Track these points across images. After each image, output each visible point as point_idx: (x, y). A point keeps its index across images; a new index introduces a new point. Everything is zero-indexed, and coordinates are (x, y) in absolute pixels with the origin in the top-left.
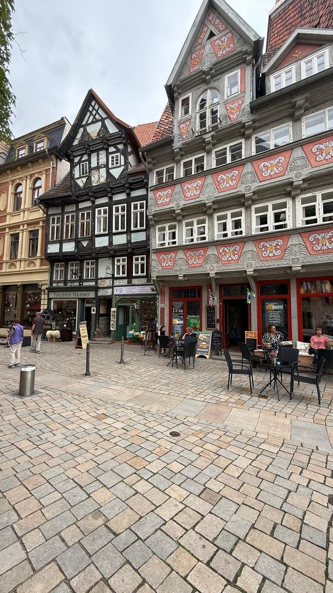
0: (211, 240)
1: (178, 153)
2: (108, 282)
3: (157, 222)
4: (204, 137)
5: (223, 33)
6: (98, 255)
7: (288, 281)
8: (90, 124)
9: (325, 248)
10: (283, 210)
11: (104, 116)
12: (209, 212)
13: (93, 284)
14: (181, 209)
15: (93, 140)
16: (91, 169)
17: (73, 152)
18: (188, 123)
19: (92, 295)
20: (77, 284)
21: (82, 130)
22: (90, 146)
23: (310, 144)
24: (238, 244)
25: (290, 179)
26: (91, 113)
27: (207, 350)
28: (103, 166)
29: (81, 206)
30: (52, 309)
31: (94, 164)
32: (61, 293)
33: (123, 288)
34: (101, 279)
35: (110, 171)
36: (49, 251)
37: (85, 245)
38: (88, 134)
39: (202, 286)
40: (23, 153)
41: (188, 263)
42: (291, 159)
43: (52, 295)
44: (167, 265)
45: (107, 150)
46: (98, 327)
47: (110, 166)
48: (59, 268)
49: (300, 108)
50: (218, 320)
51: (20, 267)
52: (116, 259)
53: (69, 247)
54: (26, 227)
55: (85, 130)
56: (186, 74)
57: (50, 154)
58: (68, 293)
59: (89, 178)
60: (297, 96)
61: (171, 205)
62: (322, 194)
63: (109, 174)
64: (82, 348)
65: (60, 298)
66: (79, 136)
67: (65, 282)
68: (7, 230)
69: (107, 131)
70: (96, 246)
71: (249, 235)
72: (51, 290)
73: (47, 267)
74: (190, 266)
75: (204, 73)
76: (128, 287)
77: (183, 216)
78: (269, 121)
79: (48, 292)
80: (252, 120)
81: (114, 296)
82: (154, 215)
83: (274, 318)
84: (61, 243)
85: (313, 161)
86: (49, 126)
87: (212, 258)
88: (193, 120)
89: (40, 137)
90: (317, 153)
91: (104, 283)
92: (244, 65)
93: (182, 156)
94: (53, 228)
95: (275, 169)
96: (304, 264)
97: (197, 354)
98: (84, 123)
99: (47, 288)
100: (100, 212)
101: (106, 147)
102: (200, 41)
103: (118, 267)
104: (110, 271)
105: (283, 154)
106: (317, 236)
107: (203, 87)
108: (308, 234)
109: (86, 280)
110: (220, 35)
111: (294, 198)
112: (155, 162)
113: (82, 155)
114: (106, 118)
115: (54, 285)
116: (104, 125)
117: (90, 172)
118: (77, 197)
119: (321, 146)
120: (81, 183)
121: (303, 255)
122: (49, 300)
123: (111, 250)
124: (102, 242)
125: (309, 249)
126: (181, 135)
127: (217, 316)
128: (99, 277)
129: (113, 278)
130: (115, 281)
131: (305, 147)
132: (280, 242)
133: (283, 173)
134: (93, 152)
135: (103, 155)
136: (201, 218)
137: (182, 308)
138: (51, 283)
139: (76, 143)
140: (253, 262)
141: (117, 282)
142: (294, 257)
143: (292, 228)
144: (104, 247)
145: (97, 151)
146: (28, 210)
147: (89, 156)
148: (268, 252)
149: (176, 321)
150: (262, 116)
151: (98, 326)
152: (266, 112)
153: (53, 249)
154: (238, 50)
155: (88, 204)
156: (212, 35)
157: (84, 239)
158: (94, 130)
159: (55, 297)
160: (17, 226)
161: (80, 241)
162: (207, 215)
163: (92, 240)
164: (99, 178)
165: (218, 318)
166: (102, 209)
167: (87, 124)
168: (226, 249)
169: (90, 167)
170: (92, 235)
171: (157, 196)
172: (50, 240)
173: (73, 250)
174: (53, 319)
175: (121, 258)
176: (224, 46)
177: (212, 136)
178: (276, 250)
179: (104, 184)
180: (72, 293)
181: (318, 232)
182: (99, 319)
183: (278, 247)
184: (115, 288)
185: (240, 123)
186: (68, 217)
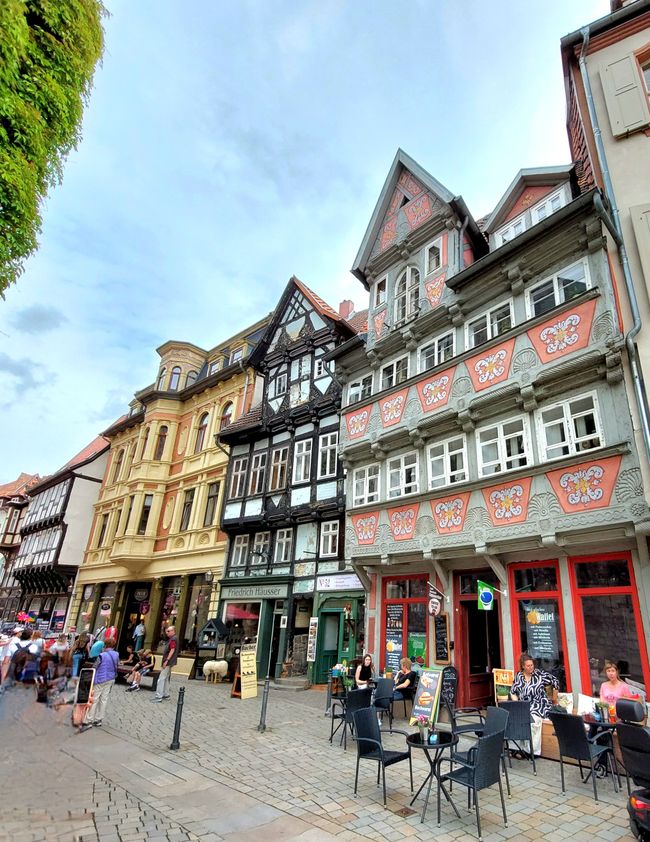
0: (424, 492)
1: (372, 357)
2: (310, 567)
3: (353, 463)
4: (402, 331)
5: (418, 196)
6: (293, 520)
7: (556, 562)
8: (291, 321)
9: (585, 499)
10: (519, 434)
11: (309, 307)
12: (416, 443)
13: (286, 571)
14: (379, 441)
15: (293, 343)
16: (290, 384)
17: (267, 362)
18: (383, 313)
19: (282, 592)
20: (263, 572)
21: (280, 330)
22: (289, 352)
23: (537, 329)
24: (460, 496)
25: (516, 385)
26: (293, 308)
27: (429, 710)
28: (305, 378)
29: (277, 439)
30: (224, 620)
31: (294, 376)
32: (239, 589)
33: (332, 578)
34: (300, 561)
35: (316, 383)
36: (227, 516)
37: (276, 504)
38: (287, 336)
39: (428, 574)
40: (217, 368)
41: (393, 533)
42: (515, 354)
43: (226, 593)
44: (366, 537)
45: (313, 353)
46: (290, 656)
47: (316, 376)
48: (240, 545)
49: (515, 278)
50: (452, 644)
51: (191, 544)
52: (323, 524)
53: (254, 509)
54: (205, 476)
55: (284, 330)
56: (377, 253)
57: (245, 367)
58: (248, 588)
59: (287, 397)
60: (507, 264)
61: (365, 438)
62: (570, 404)
63: (313, 388)
64: (240, 697)
65: (237, 599)
66: (275, 340)
67: (247, 569)
68: (181, 485)
69: (312, 328)
70: (292, 505)
71: (475, 480)
72: (226, 583)
73: (225, 543)
74: (397, 538)
75: (398, 248)
76: (340, 576)
77: (387, 452)
78: (482, 299)
79: (222, 587)
80: (458, 302)
81: (317, 594)
82: (347, 453)
83: (540, 640)
84: (244, 501)
85: (543, 354)
86: (254, 326)
87: (425, 524)
88: (389, 310)
89: (239, 344)
90: (548, 341)
91: (302, 569)
92: (446, 231)
93: (381, 359)
94: (236, 477)
95: (495, 371)
96: (558, 531)
97: (414, 716)
98: (283, 321)
99: (219, 581)
100: (301, 446)
101: (310, 349)
102: (392, 210)
103: (326, 538)
104: (313, 549)
105: (504, 346)
106: (573, 478)
107: (401, 264)
108: (557, 475)
109: (276, 564)
110: (415, 199)
111: (531, 413)
112: (348, 371)
113: (280, 365)
114: (312, 311)
115: (232, 574)
116: (308, 321)
117: (288, 388)
118: (271, 427)
119: (552, 330)
120: (275, 406)
121: (555, 514)
122: (222, 601)
123: (313, 510)
124: (299, 498)
125: (562, 501)
126: (375, 332)
127: (451, 636)
128: (297, 558)
129: (318, 560)
130: (320, 565)
131: (531, 333)
132: (518, 490)
133: (504, 376)
134: (293, 359)
135: (307, 360)
136: (410, 453)
137: (400, 619)
138: (227, 573)
139: (271, 349)
140: (483, 529)
141: (324, 568)
142: (542, 518)
143: (533, 464)
144: (304, 506)
145: (300, 356)
146: (211, 451)
147: (289, 364)
148: (504, 510)
149: (393, 646)
150: (469, 295)
151: (288, 652)
152: (473, 289)
153: (233, 512)
154: (435, 214)
155: (286, 436)
156: (406, 200)
157: (276, 494)
158: (294, 330)
159: (230, 597)
160: (193, 478)
161: (270, 497)
162: (416, 448)
163: (286, 495)
164: (300, 396)
165: (452, 640)
166: (304, 442)
167: (287, 323)
168: (444, 507)
169: (289, 380)
170: (287, 486)
171: (350, 422)
172: (230, 497)
173: (258, 512)
174: (220, 639)
175: (331, 523)
176: (419, 213)
177: (410, 329)
178: (515, 505)
179: (306, 404)
180: (254, 589)
181: (572, 470)
182: (291, 640)
183: (517, 500)
184: (319, 578)
185: (443, 307)
186: (257, 459)
